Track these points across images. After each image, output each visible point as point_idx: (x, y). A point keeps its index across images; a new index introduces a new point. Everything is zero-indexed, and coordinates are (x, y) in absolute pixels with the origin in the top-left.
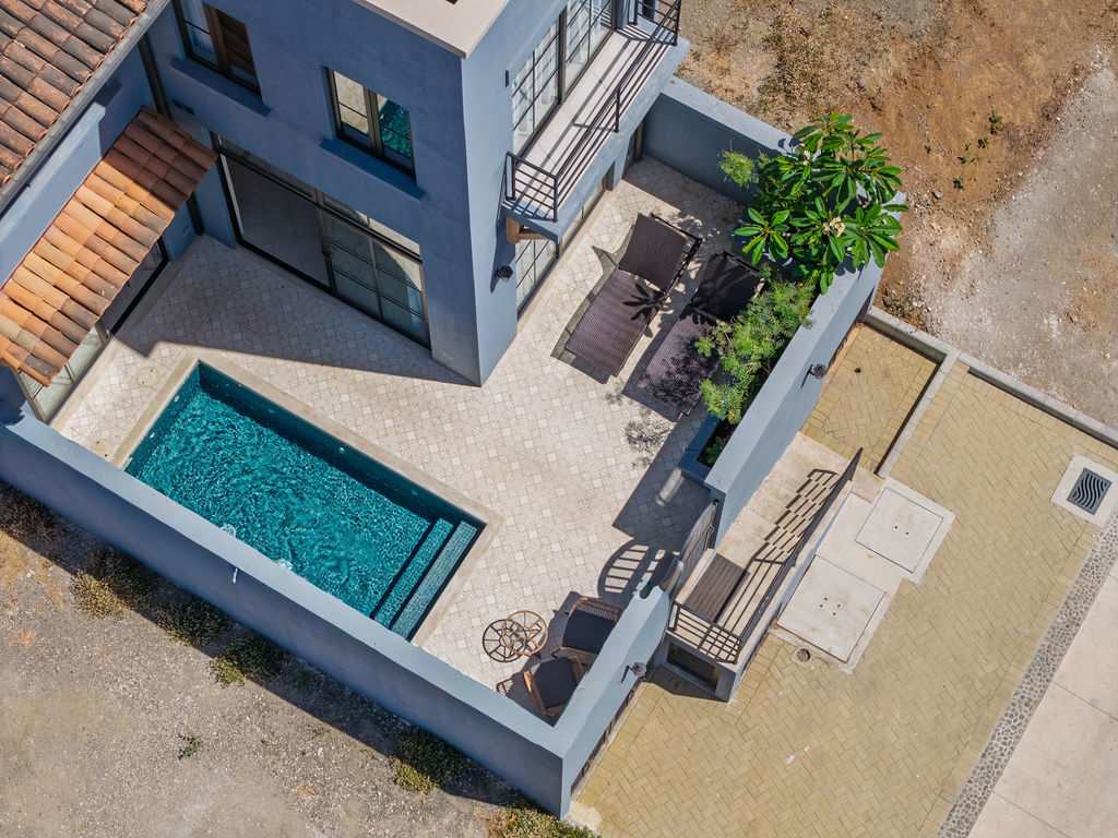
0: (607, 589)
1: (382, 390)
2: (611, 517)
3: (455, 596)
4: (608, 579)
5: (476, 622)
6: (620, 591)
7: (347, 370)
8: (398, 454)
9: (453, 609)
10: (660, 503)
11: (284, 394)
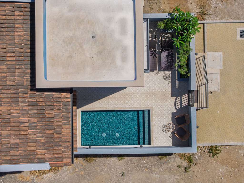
0: (177, 109)
1: (117, 96)
2: (170, 95)
3: (153, 125)
4: (176, 107)
5: (159, 128)
6: (180, 108)
7: (108, 97)
8: (127, 107)
9: (154, 128)
10: (177, 88)
11: (100, 108)
